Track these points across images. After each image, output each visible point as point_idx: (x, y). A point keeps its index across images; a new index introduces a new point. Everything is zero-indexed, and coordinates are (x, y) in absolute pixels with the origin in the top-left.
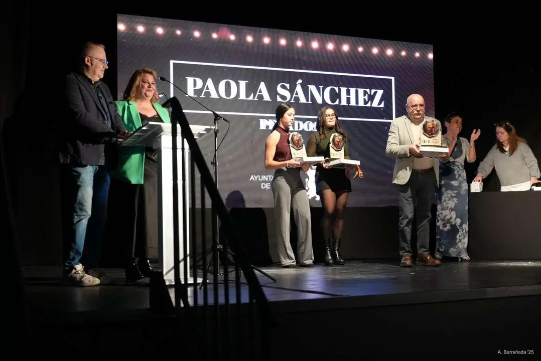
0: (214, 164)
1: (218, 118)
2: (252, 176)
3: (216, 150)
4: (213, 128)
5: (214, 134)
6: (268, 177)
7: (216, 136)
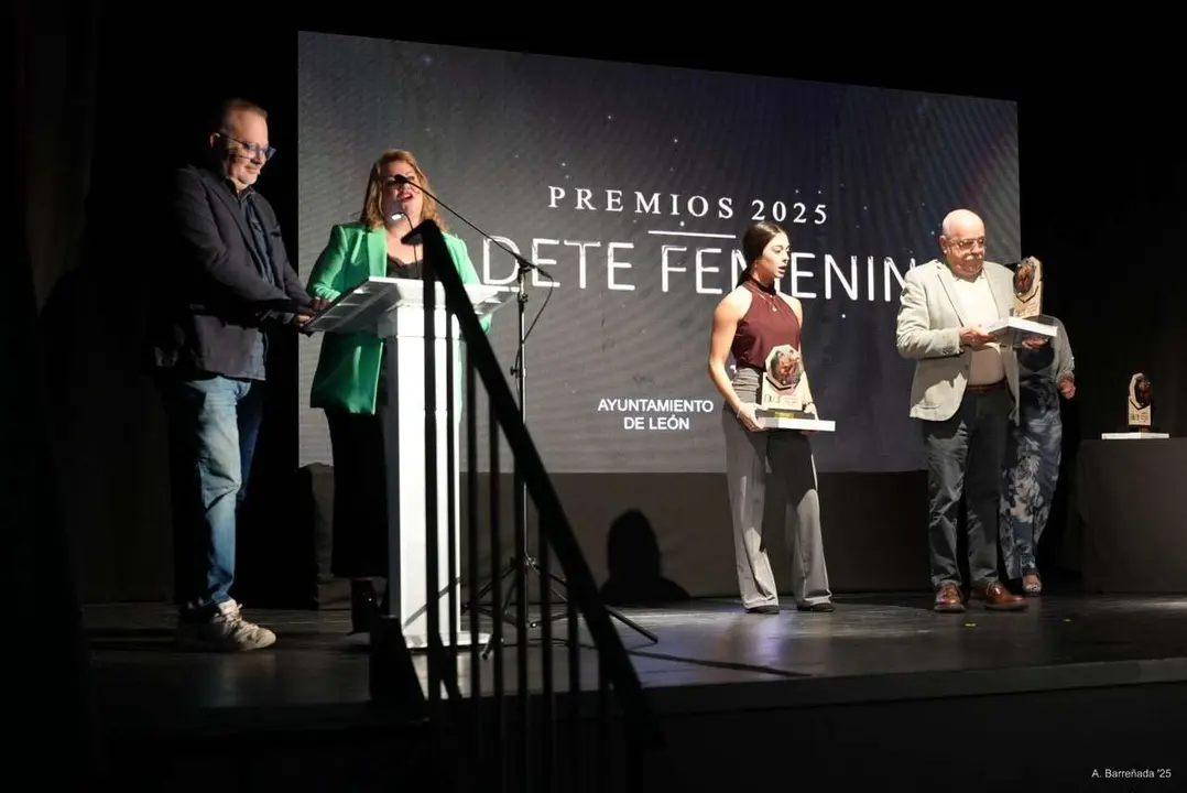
0: (517, 372)
1: (528, 268)
2: (603, 401)
3: (521, 342)
4: (515, 290)
5: (517, 304)
6: (640, 404)
7: (521, 309)
